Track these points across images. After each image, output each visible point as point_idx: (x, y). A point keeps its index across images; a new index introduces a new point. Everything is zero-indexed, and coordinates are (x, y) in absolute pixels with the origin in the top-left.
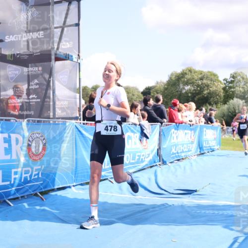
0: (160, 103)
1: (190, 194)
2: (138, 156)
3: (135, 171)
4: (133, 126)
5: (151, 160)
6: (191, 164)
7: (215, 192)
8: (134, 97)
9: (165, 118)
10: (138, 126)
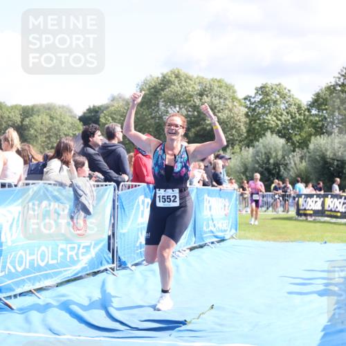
0: (115, 142)
1: (172, 329)
2: (62, 250)
3: (59, 281)
4: (57, 187)
5: (92, 259)
6: (177, 266)
7: (221, 325)
8: (64, 129)
9: (125, 172)
10: (67, 188)
